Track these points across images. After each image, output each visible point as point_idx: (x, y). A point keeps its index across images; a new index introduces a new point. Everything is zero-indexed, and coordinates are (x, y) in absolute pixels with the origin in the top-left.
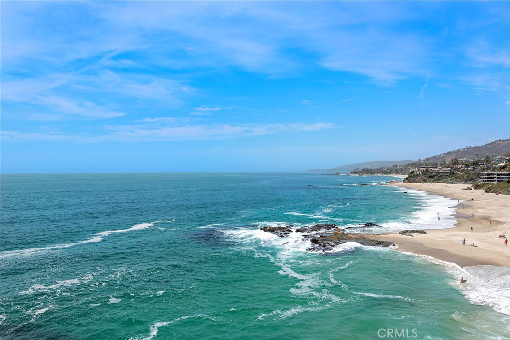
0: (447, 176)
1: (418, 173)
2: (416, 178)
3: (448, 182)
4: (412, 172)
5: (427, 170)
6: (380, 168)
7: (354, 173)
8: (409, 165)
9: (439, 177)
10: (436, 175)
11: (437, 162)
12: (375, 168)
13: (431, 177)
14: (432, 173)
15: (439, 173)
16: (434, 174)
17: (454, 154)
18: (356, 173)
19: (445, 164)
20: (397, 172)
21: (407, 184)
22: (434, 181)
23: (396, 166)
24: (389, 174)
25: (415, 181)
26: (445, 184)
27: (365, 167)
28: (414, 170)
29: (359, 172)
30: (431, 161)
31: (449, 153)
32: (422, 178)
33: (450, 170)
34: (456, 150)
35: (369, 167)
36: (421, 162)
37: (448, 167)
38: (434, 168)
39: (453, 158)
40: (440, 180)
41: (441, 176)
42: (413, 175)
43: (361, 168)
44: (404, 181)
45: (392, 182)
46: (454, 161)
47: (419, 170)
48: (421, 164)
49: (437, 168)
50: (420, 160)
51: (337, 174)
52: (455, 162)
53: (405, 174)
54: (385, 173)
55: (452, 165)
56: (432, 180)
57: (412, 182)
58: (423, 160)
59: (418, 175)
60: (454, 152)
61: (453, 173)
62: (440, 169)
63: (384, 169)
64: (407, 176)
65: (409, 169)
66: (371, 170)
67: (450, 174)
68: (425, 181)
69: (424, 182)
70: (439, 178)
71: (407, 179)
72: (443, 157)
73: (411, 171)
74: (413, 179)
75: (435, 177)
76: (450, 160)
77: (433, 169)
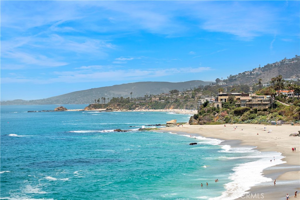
0: (265, 110)
1: (216, 105)
2: (212, 115)
3: (266, 122)
4: (206, 105)
5: (231, 100)
6: (146, 96)
7: (96, 107)
8: (198, 90)
9: (251, 112)
10: (246, 110)
11: (248, 84)
12: (136, 97)
13: (238, 113)
14: (239, 106)
15: (251, 106)
16: (242, 107)
17: (276, 69)
18: (99, 106)
19: (261, 87)
20: (178, 105)
21: (196, 128)
22: (243, 120)
23: (176, 92)
24: (163, 107)
25: (210, 122)
26: (262, 126)
27: (117, 94)
28: (209, 99)
29: (106, 106)
30: (238, 83)
31: (268, 68)
32: (223, 116)
33: (270, 100)
34: (278, 61)
35: (125, 94)
36: (221, 84)
37: (267, 94)
38: (243, 95)
39: (275, 77)
40: (253, 118)
41: (256, 111)
42: (206, 109)
43: (109, 97)
44: (191, 123)
45: (168, 125)
46: (276, 82)
47: (217, 100)
48: (221, 88)
49: (248, 95)
50: (218, 80)
51: (62, 109)
52: (278, 84)
53: (191, 107)
54: (156, 106)
55: (273, 90)
56: (240, 120)
57: (205, 123)
58: (224, 81)
59: (215, 110)
60: (275, 65)
61: (275, 106)
62: (253, 97)
63: (153, 99)
64: (196, 112)
65: (200, 98)
66: (128, 101)
67: (270, 108)
68: (227, 121)
69: (227, 123)
70: (253, 115)
71: (196, 117)
72: (257, 75)
73: (203, 101)
74: (207, 117)
75: (245, 114)
76: (269, 80)
77: (242, 98)
